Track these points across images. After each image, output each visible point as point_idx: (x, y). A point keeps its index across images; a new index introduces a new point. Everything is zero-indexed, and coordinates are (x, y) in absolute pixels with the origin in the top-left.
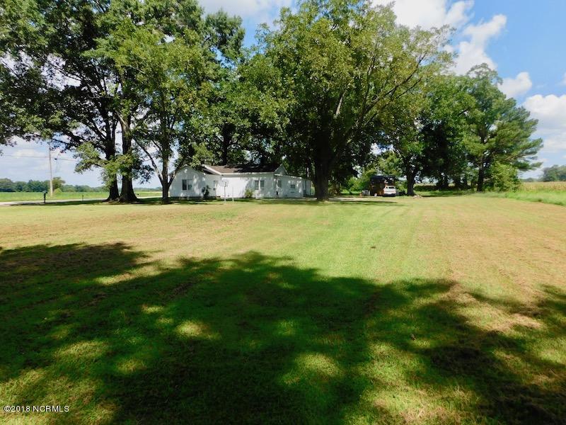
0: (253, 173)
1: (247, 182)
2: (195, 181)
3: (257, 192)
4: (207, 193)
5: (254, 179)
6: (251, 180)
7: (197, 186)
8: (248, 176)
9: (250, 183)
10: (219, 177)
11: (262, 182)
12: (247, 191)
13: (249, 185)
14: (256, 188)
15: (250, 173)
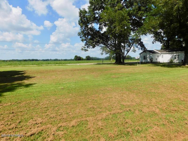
0: (174, 52)
1: (171, 56)
2: (148, 56)
3: (176, 60)
4: (152, 60)
5: (175, 54)
6: (174, 55)
7: (148, 58)
8: (172, 53)
9: (173, 56)
10: (160, 54)
11: (178, 56)
12: (171, 60)
13: (172, 57)
14: (175, 58)
15: (172, 52)
